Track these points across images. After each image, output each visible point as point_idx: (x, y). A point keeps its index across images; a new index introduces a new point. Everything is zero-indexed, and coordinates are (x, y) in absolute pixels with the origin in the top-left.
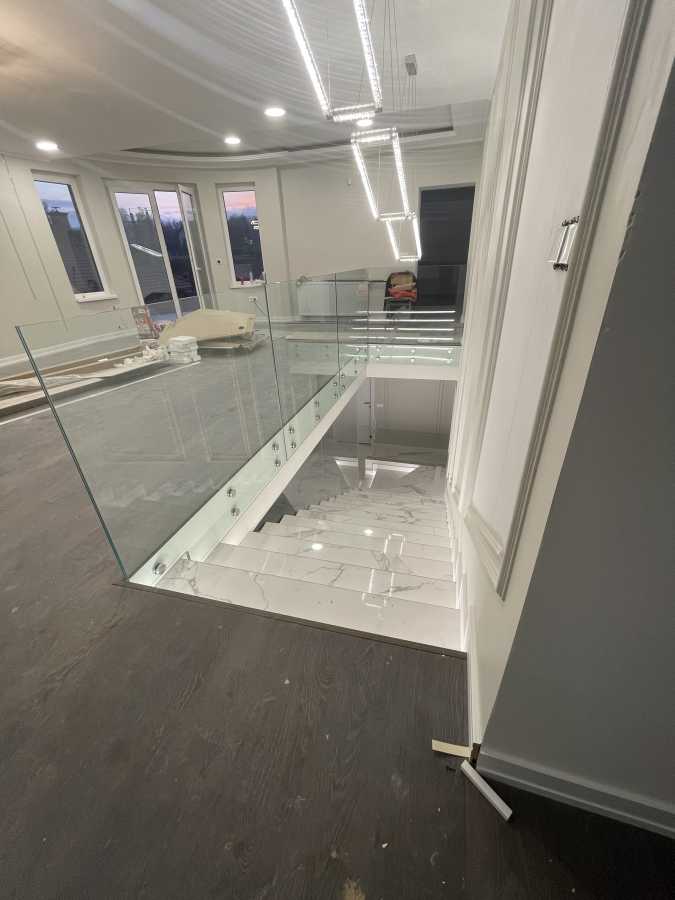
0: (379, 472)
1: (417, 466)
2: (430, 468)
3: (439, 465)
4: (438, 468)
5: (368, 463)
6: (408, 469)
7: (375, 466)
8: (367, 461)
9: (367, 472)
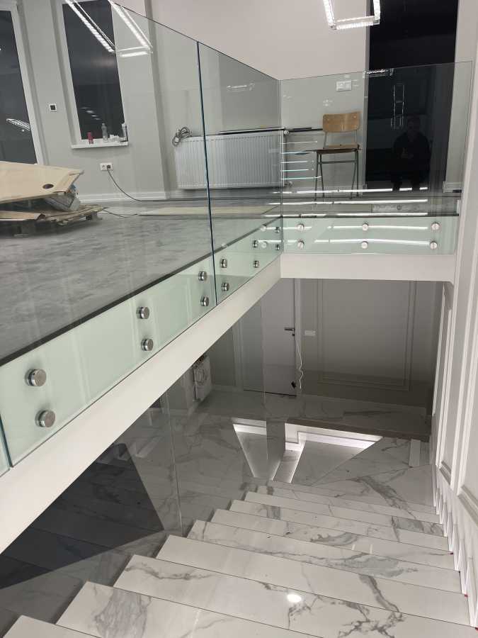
0: (309, 447)
1: (376, 438)
2: (400, 441)
3: (417, 438)
4: (415, 444)
5: (291, 430)
6: (361, 442)
7: (303, 437)
8: (287, 425)
9: (288, 447)
